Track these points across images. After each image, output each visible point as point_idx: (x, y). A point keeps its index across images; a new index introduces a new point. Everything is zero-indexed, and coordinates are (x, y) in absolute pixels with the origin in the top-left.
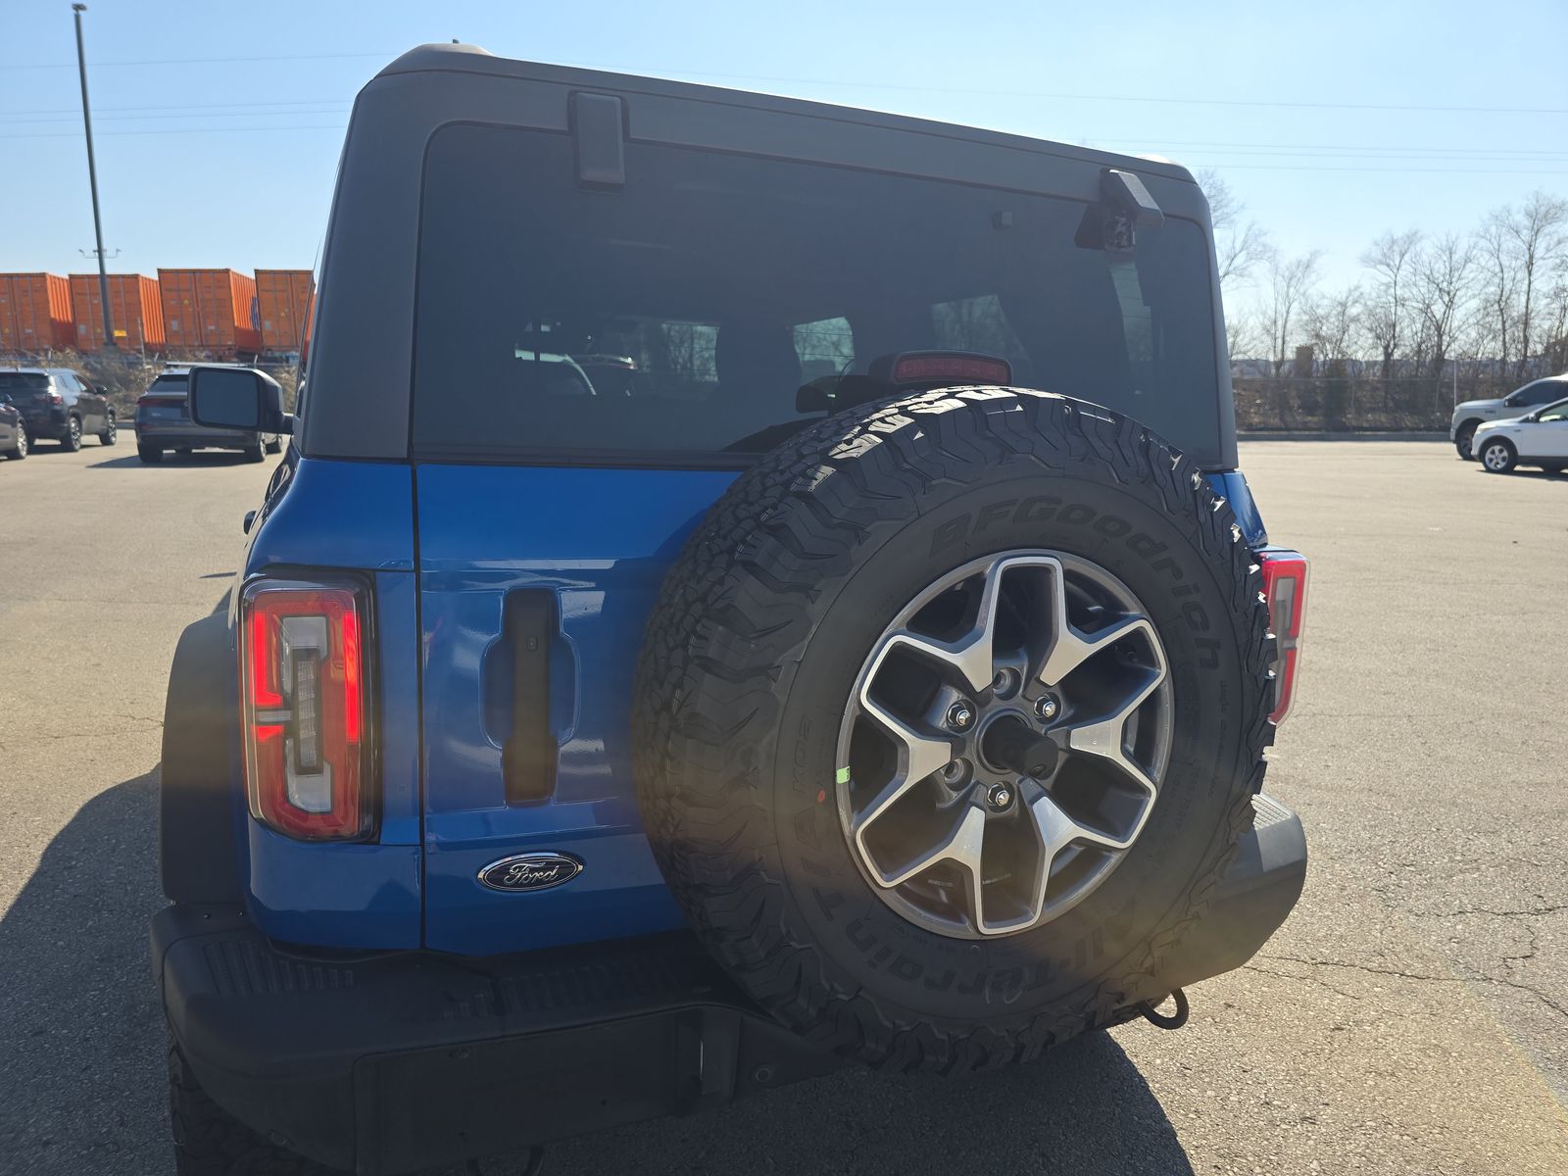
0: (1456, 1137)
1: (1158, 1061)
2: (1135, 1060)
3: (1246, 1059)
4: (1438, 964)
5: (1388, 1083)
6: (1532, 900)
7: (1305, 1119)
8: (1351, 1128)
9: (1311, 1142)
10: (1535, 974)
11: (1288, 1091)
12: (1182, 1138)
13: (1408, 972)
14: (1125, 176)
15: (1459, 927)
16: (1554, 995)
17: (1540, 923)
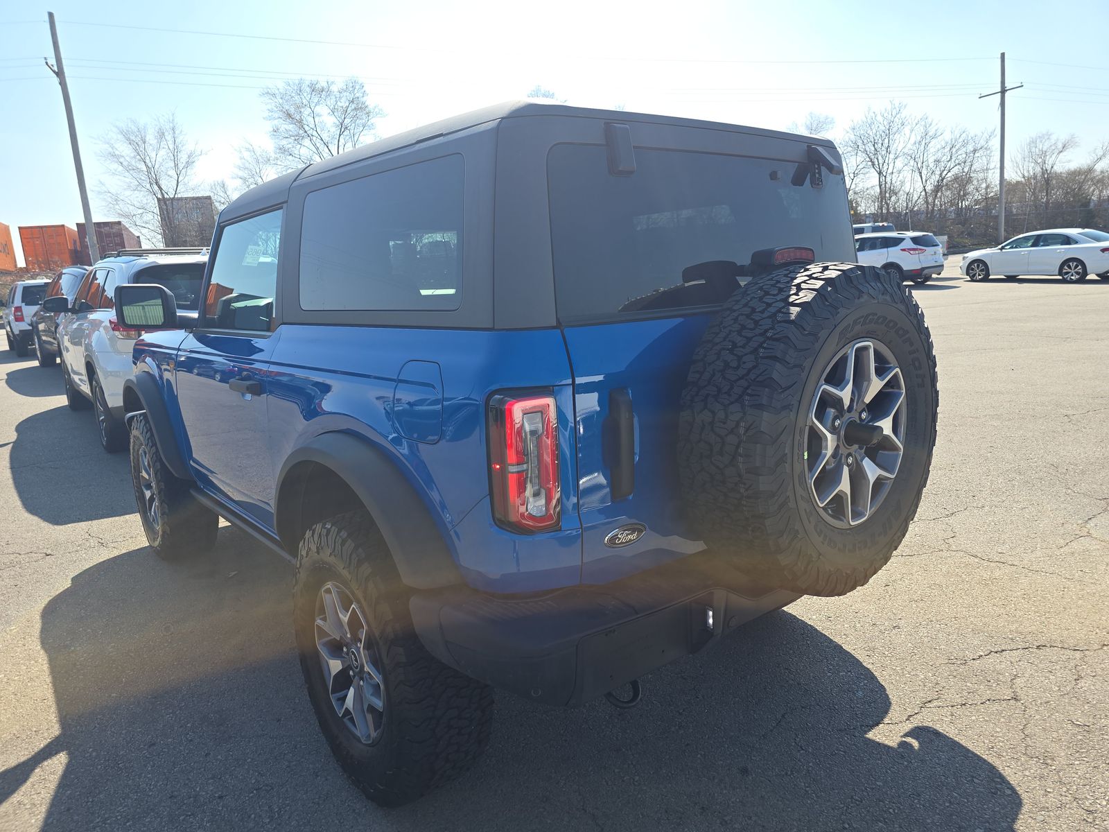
0: (963, 620)
1: (814, 617)
2: (803, 619)
3: (853, 607)
4: (915, 548)
5: (921, 604)
6: (943, 511)
7: (894, 627)
8: (917, 626)
9: (903, 636)
10: (960, 544)
11: (881, 617)
12: (845, 647)
13: (904, 554)
14: (820, 149)
15: (916, 529)
16: (974, 552)
17: (951, 520)
